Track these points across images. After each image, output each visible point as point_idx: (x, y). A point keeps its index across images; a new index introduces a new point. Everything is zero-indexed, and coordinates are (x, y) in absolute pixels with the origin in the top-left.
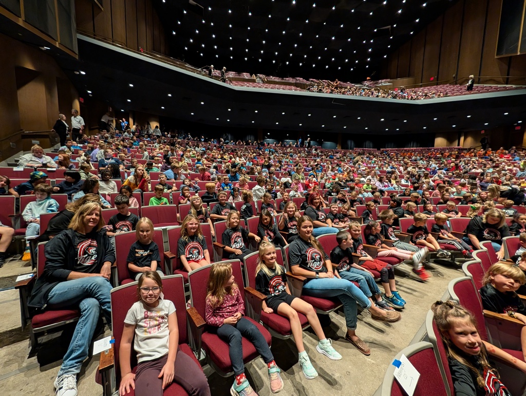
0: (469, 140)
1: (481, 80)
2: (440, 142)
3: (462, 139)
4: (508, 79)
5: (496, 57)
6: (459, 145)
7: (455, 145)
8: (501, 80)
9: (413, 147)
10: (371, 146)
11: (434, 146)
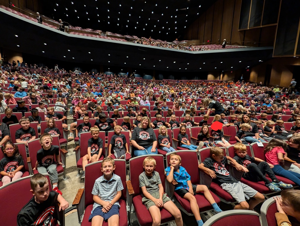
0: (226, 76)
1: (231, 43)
2: (210, 77)
3: (222, 76)
4: (243, 43)
5: (238, 30)
6: (220, 79)
7: (218, 79)
8: (240, 43)
9: (196, 80)
10: (173, 79)
11: (207, 79)
